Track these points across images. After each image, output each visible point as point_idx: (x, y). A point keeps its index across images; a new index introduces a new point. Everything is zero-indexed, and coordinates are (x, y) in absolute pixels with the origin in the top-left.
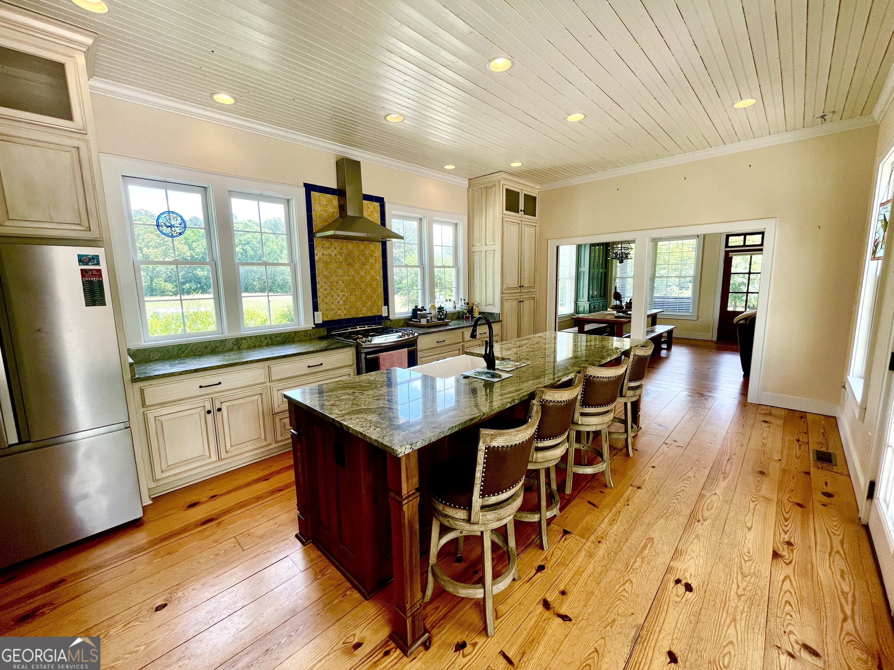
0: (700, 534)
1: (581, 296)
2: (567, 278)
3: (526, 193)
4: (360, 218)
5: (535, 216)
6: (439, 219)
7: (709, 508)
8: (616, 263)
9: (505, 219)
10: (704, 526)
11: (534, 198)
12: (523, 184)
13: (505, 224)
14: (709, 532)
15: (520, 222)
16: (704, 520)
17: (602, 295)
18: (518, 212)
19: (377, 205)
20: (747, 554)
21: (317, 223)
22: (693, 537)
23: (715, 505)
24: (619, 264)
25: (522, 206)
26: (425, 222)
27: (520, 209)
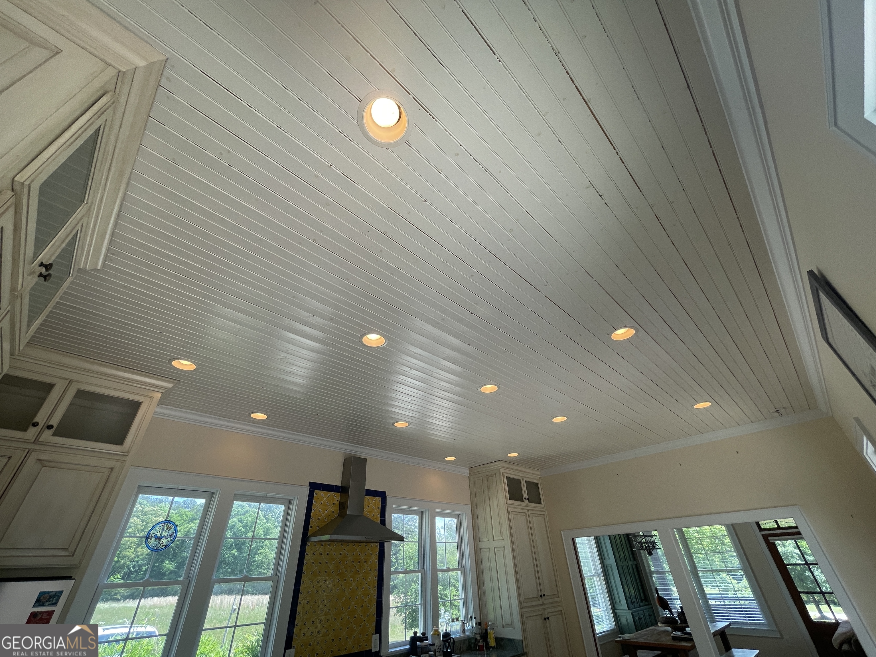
1: (618, 601)
2: (594, 576)
3: (528, 480)
4: (360, 516)
5: (540, 503)
6: (441, 511)
8: (644, 553)
9: (511, 509)
11: (537, 484)
12: (522, 471)
13: (511, 516)
15: (526, 511)
17: (643, 598)
18: (522, 500)
19: (378, 500)
21: (314, 524)
24: (649, 557)
25: (525, 495)
26: (427, 516)
27: (524, 497)
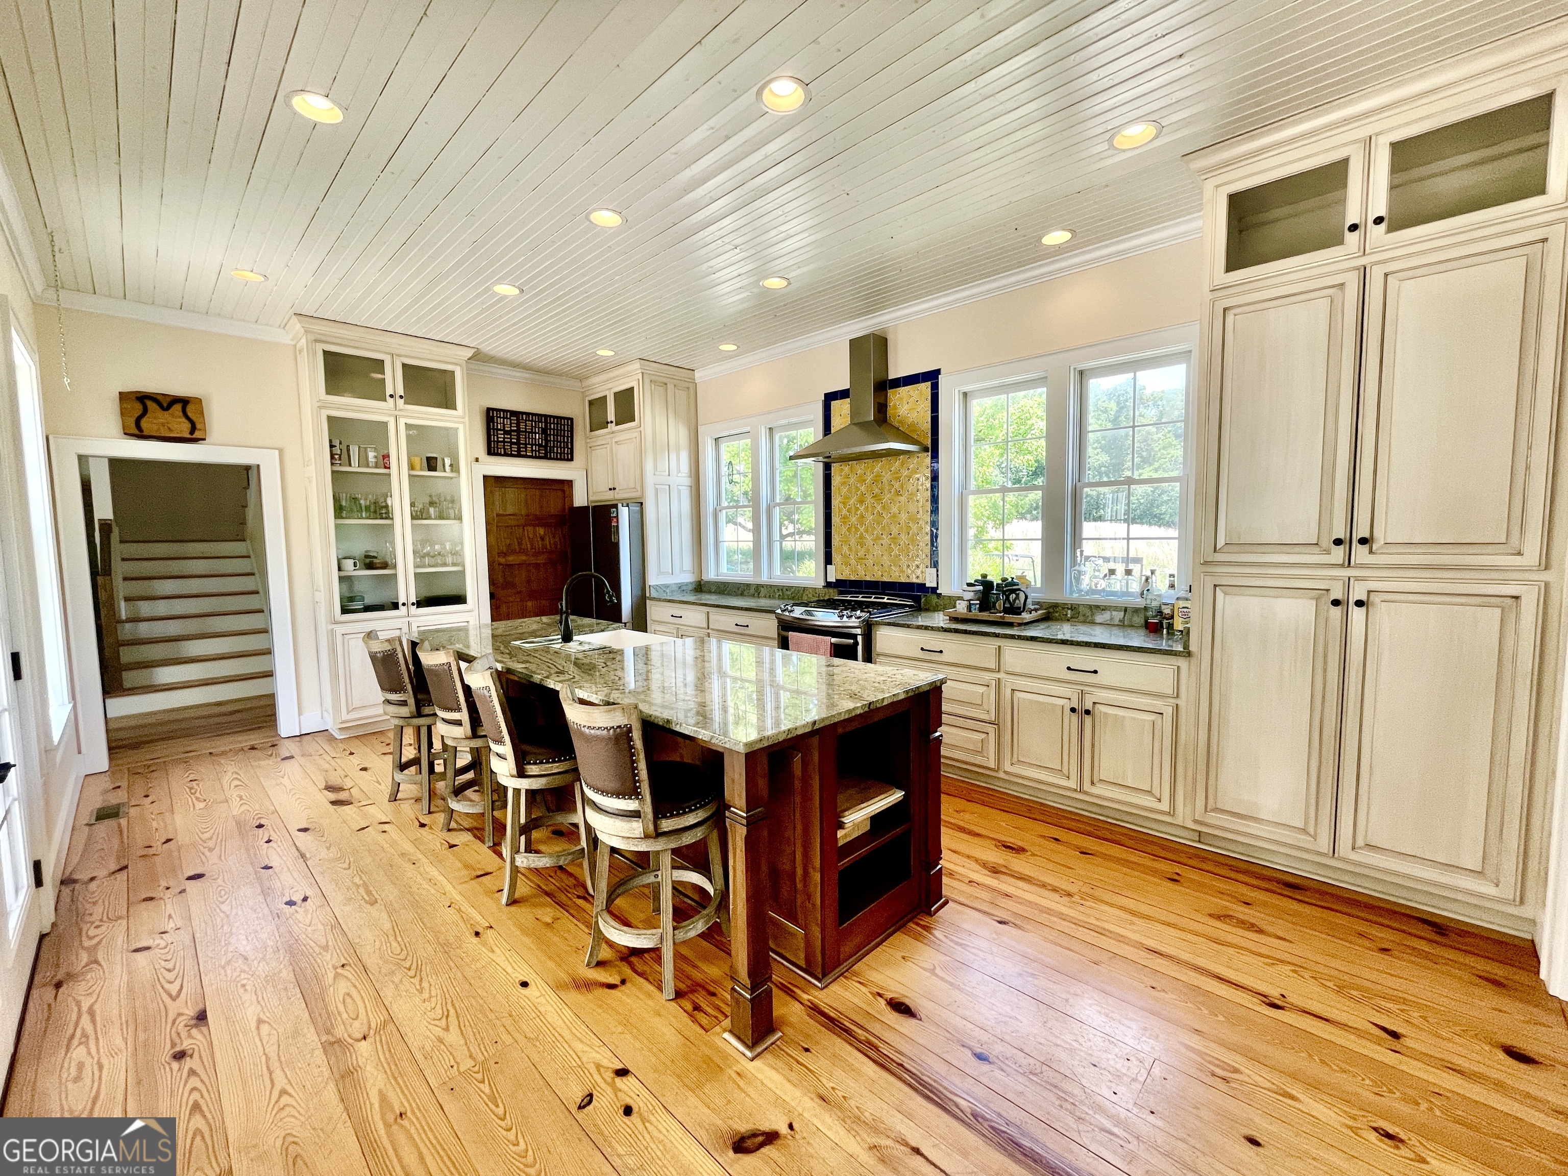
0: (325, 953)
7: (348, 1000)
9: (1226, 304)
10: (330, 966)
14: (316, 966)
15: (1348, 277)
16: (337, 975)
20: (244, 982)
22: (330, 943)
23: (345, 1016)
27: (1349, 223)
